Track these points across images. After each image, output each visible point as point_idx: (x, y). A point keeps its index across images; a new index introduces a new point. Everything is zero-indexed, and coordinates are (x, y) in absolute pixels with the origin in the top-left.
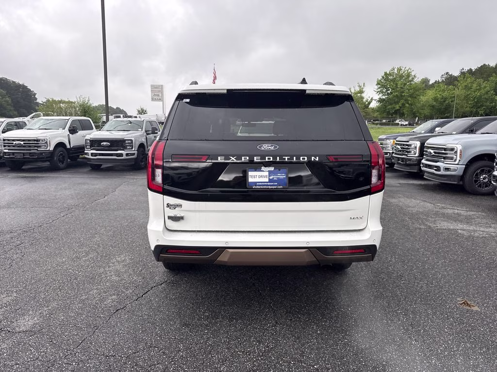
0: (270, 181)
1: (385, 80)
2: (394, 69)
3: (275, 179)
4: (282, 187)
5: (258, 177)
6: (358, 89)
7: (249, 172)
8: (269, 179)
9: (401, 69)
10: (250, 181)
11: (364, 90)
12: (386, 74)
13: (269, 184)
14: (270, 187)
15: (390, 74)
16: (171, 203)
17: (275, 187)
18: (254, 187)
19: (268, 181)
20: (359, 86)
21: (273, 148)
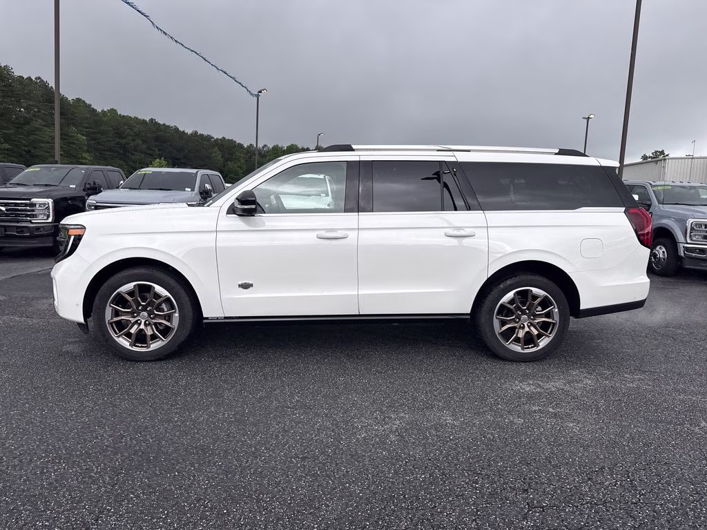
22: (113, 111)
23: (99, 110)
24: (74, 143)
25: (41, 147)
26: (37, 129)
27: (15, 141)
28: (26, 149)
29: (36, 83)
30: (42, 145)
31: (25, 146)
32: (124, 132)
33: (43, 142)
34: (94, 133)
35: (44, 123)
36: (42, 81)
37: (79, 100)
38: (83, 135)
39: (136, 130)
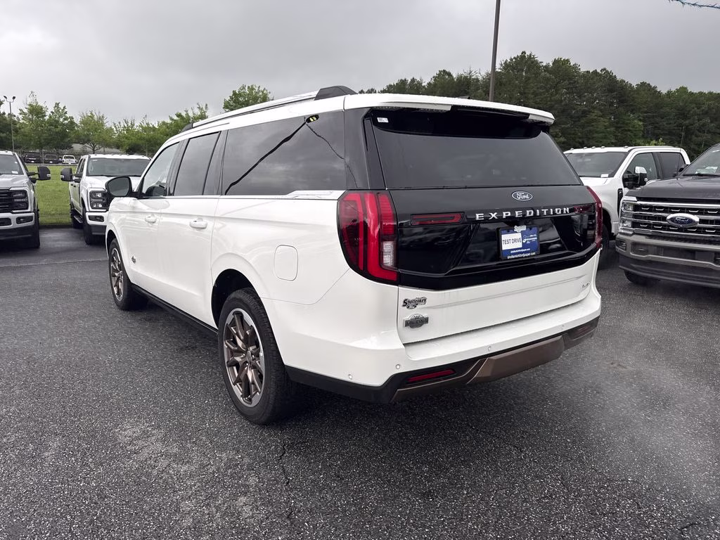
0: (525, 245)
1: (234, 102)
2: (244, 88)
3: (528, 242)
4: (534, 254)
5: (512, 242)
6: (198, 112)
7: (503, 236)
8: (523, 243)
9: (253, 89)
10: (504, 248)
11: (207, 114)
12: (234, 93)
13: (522, 250)
14: (524, 255)
15: (240, 95)
16: (410, 298)
17: (529, 254)
18: (509, 257)
19: (521, 246)
20: (199, 108)
21: (527, 197)
22: (683, 90)
23: (664, 91)
24: (629, 130)
25: (593, 138)
26: (593, 120)
27: (570, 134)
28: (580, 140)
29: (601, 75)
30: (595, 135)
31: (580, 138)
32: (689, 111)
33: (597, 132)
34: (653, 117)
35: (601, 114)
36: (607, 71)
37: (643, 84)
38: (640, 120)
39: (704, 107)
